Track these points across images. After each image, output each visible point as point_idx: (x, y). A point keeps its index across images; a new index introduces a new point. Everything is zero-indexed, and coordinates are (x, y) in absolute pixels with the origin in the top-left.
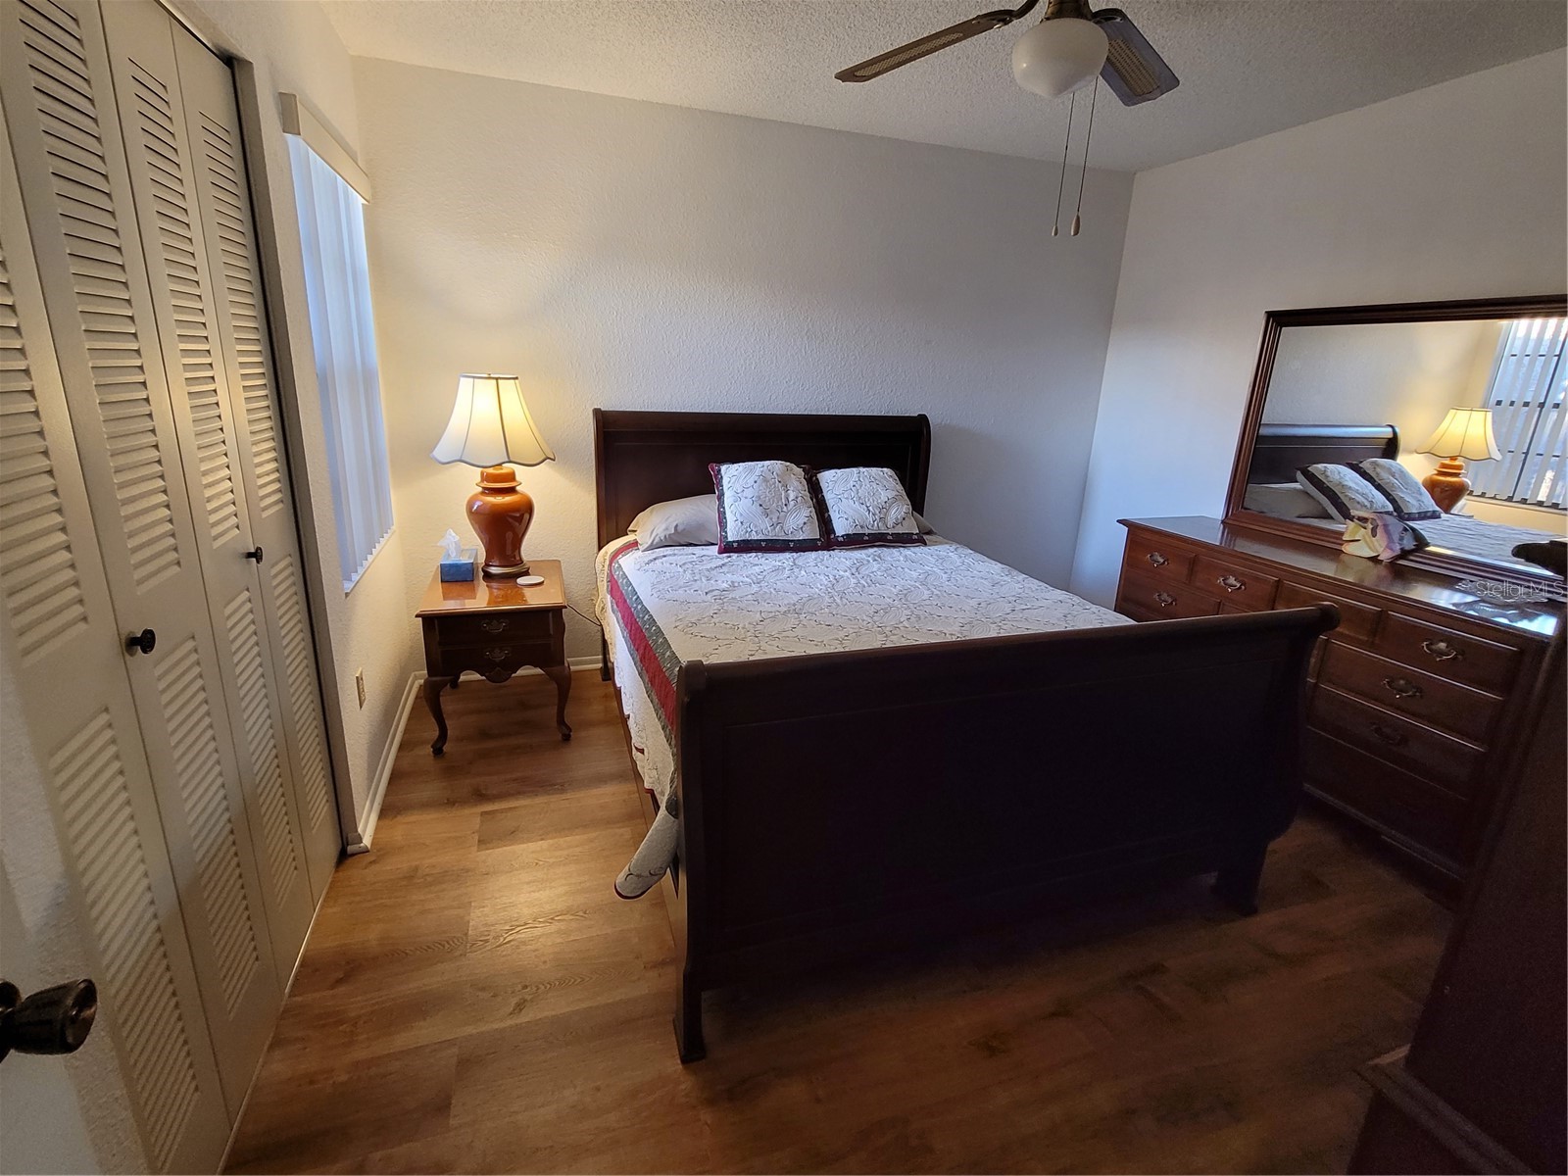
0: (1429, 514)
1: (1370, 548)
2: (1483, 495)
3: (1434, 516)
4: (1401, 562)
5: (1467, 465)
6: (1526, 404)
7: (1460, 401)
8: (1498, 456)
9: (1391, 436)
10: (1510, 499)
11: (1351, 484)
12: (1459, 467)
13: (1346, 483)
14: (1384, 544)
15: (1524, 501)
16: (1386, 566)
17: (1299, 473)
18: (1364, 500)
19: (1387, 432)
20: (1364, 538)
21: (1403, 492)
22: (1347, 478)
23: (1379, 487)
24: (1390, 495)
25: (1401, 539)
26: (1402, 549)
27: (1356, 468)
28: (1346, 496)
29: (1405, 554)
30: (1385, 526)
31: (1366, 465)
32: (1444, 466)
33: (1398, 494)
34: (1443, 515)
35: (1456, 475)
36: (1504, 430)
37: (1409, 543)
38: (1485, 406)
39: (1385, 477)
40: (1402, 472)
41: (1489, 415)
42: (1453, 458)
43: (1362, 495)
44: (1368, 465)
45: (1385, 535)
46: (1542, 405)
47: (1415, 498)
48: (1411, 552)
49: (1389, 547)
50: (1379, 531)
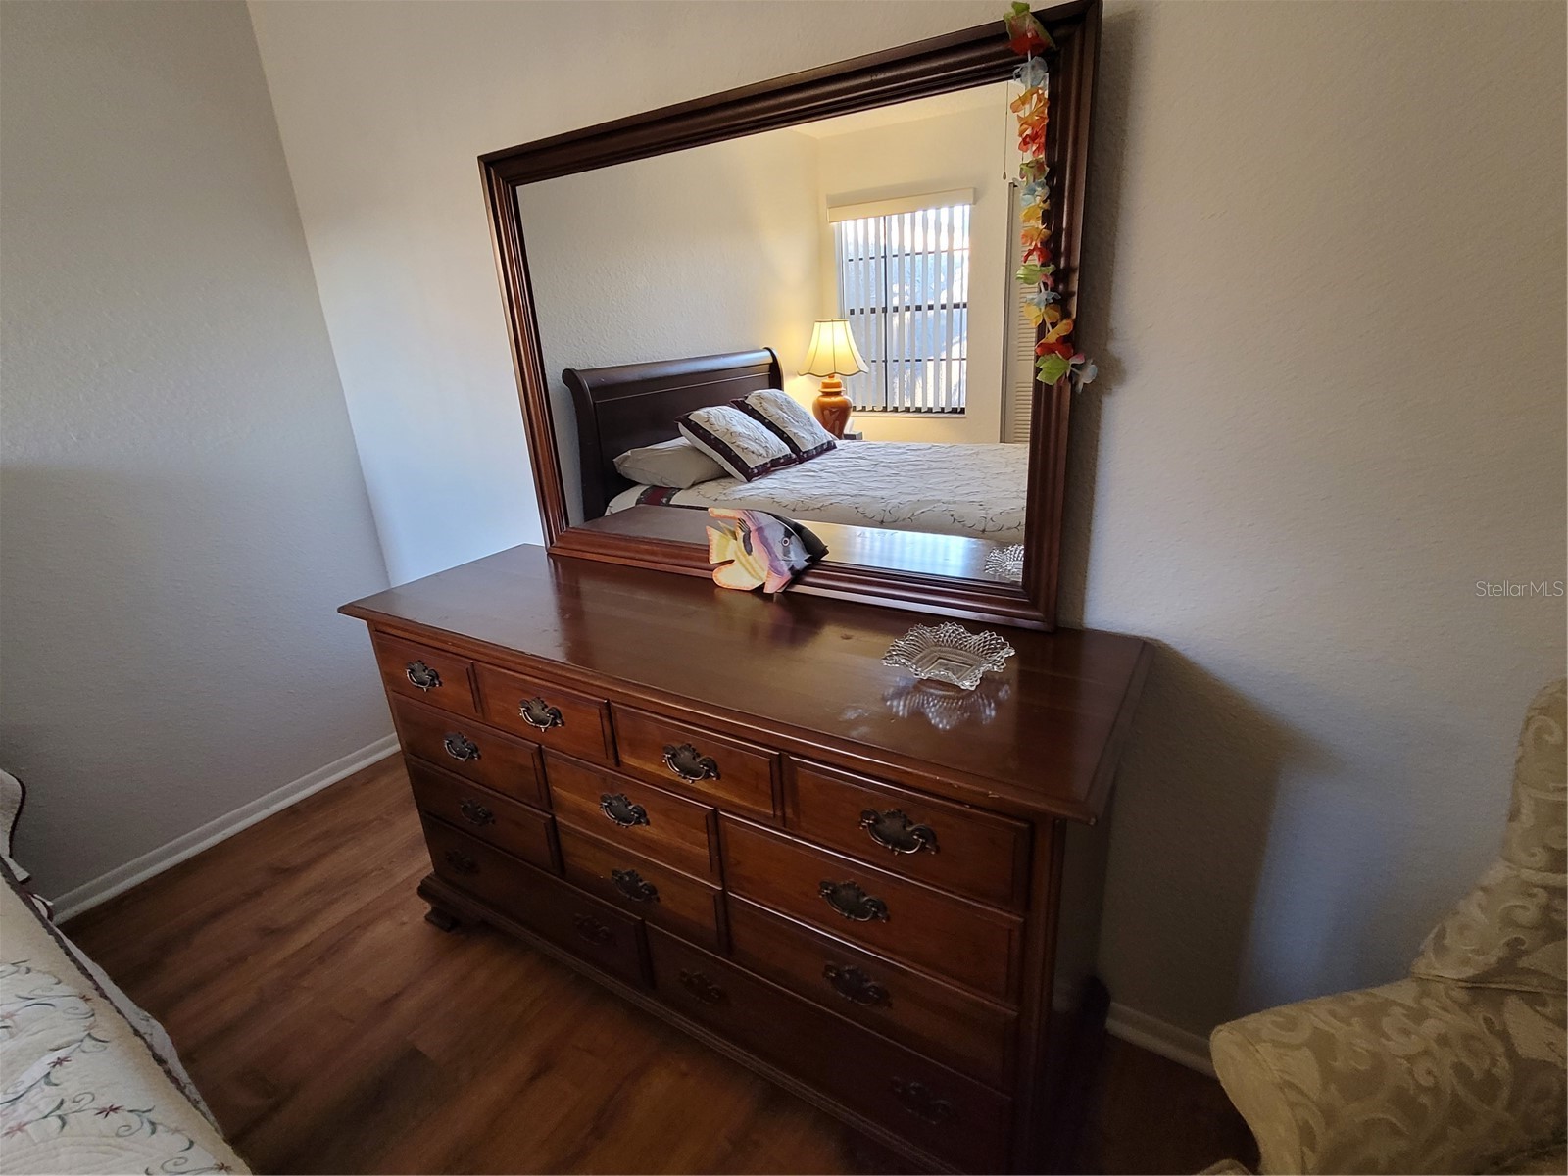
0: (825, 447)
1: (752, 576)
2: (864, 409)
3: (831, 447)
4: (799, 589)
5: (844, 381)
6: (873, 311)
7: (820, 315)
8: (865, 368)
9: (771, 360)
10: (885, 409)
11: (739, 429)
12: (838, 385)
13: (734, 429)
14: (766, 564)
15: (895, 409)
16: (779, 602)
17: (680, 425)
18: (758, 448)
19: (766, 357)
20: (738, 557)
21: (795, 427)
22: (734, 423)
23: (770, 426)
24: (784, 433)
25: (786, 552)
26: (792, 569)
27: (743, 407)
28: (738, 446)
29: (797, 576)
30: (760, 530)
31: (751, 400)
32: (826, 386)
33: (791, 430)
34: (838, 443)
35: (838, 394)
36: (863, 340)
37: (799, 558)
38: (842, 318)
39: (773, 413)
40: (789, 402)
41: (847, 324)
42: (831, 376)
43: (754, 440)
44: (755, 401)
45: (762, 547)
46: (885, 310)
47: (808, 431)
48: (805, 571)
49: (775, 569)
50: (754, 540)
